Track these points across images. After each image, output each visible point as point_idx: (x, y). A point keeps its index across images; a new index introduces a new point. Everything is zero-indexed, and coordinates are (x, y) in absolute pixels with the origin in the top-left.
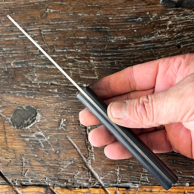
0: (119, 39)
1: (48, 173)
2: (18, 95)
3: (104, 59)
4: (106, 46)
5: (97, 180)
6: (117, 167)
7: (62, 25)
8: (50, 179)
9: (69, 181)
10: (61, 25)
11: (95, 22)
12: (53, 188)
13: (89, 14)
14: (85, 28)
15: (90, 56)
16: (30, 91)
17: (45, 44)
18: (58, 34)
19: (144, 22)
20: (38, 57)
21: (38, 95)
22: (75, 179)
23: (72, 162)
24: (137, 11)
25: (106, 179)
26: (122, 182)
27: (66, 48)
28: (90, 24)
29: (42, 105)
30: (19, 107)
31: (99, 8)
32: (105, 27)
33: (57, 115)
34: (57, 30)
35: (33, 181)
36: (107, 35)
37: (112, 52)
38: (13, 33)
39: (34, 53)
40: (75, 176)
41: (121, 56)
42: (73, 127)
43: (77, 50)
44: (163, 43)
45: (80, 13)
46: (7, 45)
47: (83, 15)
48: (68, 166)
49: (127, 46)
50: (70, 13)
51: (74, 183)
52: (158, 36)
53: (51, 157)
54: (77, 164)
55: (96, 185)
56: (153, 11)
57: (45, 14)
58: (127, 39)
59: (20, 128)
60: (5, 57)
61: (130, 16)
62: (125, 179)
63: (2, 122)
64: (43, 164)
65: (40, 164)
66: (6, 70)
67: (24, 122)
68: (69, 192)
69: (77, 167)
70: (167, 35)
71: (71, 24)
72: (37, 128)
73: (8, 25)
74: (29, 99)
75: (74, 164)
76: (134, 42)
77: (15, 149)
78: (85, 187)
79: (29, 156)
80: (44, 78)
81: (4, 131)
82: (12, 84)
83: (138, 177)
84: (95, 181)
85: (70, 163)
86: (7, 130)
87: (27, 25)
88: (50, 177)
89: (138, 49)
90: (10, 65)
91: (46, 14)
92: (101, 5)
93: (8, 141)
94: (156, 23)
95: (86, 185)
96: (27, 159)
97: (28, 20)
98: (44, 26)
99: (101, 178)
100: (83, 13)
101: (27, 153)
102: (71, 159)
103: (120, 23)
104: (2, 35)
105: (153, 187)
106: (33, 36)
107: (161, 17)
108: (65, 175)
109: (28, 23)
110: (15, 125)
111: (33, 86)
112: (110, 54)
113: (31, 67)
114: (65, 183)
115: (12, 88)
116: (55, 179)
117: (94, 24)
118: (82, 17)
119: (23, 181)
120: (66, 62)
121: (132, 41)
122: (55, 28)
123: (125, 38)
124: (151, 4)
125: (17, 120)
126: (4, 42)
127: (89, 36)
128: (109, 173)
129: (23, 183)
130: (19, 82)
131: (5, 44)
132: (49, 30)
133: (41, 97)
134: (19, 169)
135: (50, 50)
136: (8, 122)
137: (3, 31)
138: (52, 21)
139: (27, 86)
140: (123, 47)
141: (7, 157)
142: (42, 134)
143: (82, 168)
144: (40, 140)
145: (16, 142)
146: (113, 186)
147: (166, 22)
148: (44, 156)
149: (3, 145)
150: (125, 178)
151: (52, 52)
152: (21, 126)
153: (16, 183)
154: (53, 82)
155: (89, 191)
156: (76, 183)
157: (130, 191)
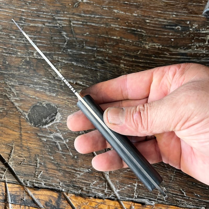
0: (155, 45)
1: (63, 178)
2: (38, 90)
3: (136, 66)
4: (140, 51)
5: (113, 192)
6: (135, 181)
7: (95, 19)
8: (64, 184)
9: (84, 189)
10: (93, 19)
11: (131, 23)
12: (67, 194)
13: (125, 11)
14: (119, 27)
15: (121, 59)
16: (52, 87)
17: (74, 37)
18: (90, 29)
19: (183, 32)
20: (64, 51)
21: (60, 93)
22: (90, 188)
23: (90, 170)
24: (177, 19)
25: (122, 192)
26: (138, 197)
27: (96, 46)
28: (126, 24)
29: (63, 105)
30: (38, 102)
31: (137, 7)
32: (141, 30)
34: (88, 23)
35: (47, 185)
36: (143, 39)
37: (145, 59)
38: (39, 19)
39: (61, 46)
40: (90, 185)
41: (154, 65)
43: (108, 50)
44: (199, 58)
45: (116, 9)
46: (31, 31)
47: (119, 11)
48: (85, 174)
49: (162, 56)
50: (105, 7)
51: (89, 192)
52: (196, 49)
53: (68, 162)
54: (94, 172)
55: (111, 196)
56: (194, 21)
57: (76, 4)
58: (163, 48)
59: (37, 126)
60: (28, 44)
61: (170, 22)
62: (142, 195)
63: (18, 117)
64: (59, 168)
65: (55, 167)
66: (28, 60)
67: (43, 120)
68: (83, 200)
69: (95, 176)
70: (205, 50)
71: (105, 20)
72: (55, 129)
73: (35, 9)
74: (50, 96)
75: (91, 172)
76: (170, 52)
77: (30, 147)
78: (99, 197)
79: (44, 157)
80: (69, 76)
81: (19, 126)
82: (34, 76)
83: (156, 195)
84: (110, 192)
85: (87, 171)
86: (23, 126)
87: (56, 12)
88: (64, 182)
89: (173, 60)
90: (33, 55)
91: (79, 3)
92: (139, 4)
93: (23, 138)
94: (195, 35)
95: (101, 196)
96: (41, 160)
97: (57, 6)
98: (75, 17)
99: (118, 190)
100: (119, 10)
101: (43, 154)
102: (89, 167)
103: (158, 28)
104: (26, 19)
105: (169, 206)
106: (61, 26)
107: (201, 30)
108: (81, 183)
109: (58, 10)
110: (32, 121)
111: (56, 83)
112: (143, 61)
113: (56, 61)
114: (80, 191)
115: (32, 81)
116: (70, 185)
117: (130, 25)
118: (117, 14)
119: (35, 182)
120: (95, 62)
121: (168, 51)
122: (87, 21)
123: (161, 46)
124: (193, 12)
125: (34, 117)
126: (28, 28)
127: (122, 37)
128: (126, 186)
129: (35, 185)
130: (42, 75)
131: (29, 29)
132: (79, 23)
133: (64, 95)
134: (33, 170)
135: (78, 46)
136: (25, 118)
137: (28, 15)
138: (84, 13)
139: (50, 82)
140: (157, 55)
141: (21, 155)
142: (61, 136)
143: (99, 177)
144: (58, 142)
145: (31, 140)
146: (129, 201)
147: (206, 35)
148: (60, 160)
149: (17, 142)
151: (81, 48)
152: (39, 125)
153: (28, 184)
154: (79, 82)
155: (104, 202)
156: (91, 192)
157: (145, 207)
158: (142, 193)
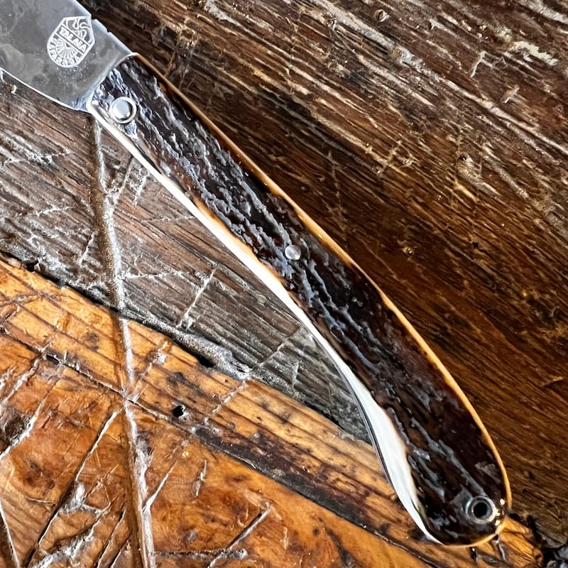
6: (208, 267)
22: (25, 223)
23: (49, 157)
26: (196, 330)
40: (29, 214)
48: (25, 164)
51: (12, 236)
54: (63, 174)
55: (94, 287)
62: (211, 326)
75: (52, 168)
78: (46, 273)
85: (39, 158)
95: (54, 269)
99: (129, 276)
102: (51, 146)
105: (300, 407)
128: (168, 272)
143: (73, 197)
150: (216, 325)
155: (58, 295)
156: (23, 241)
157: (209, 376)
158: (216, 322)
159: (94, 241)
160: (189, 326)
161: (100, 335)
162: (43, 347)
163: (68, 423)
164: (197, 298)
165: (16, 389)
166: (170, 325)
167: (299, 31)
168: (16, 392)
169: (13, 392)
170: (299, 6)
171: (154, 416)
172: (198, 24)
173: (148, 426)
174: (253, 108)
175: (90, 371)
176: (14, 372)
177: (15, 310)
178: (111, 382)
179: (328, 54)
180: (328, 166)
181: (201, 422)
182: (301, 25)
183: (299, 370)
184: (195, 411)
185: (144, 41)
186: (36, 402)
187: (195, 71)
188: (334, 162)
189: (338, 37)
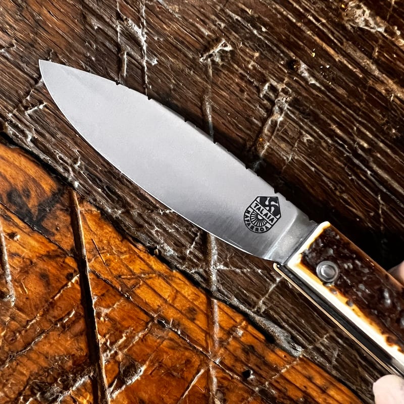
1: (91, 153)
5: (208, 263)
22: (151, 218)
25: (233, 276)
26: (266, 315)
33: (216, 19)
35: (38, 145)
40: (155, 211)
42: (238, 84)
51: (141, 227)
62: (279, 314)
68: (117, 240)
77: (44, 21)
78: (162, 257)
84: (199, 260)
95: (168, 255)
99: (222, 267)
114: (120, 212)
116: (100, 181)
134: (21, 85)
142: (143, 39)
144: (126, 50)
146: (236, 309)
150: (282, 313)
155: (170, 276)
156: (148, 231)
157: (273, 351)
158: (282, 311)
159: (200, 238)
160: (262, 311)
161: (198, 310)
162: (156, 313)
163: (169, 374)
164: (270, 291)
165: (134, 343)
166: (247, 308)
167: (366, 99)
168: (134, 345)
169: (131, 345)
170: (369, 80)
171: (230, 375)
172: (294, 85)
173: (226, 383)
174: (327, 153)
175: (188, 336)
176: (134, 330)
177: (139, 283)
178: (202, 346)
179: (386, 119)
180: (377, 204)
181: (263, 384)
182: (368, 95)
183: (338, 355)
184: (260, 376)
185: (253, 93)
186: (148, 354)
187: (288, 120)
188: (381, 202)
189: (394, 107)
